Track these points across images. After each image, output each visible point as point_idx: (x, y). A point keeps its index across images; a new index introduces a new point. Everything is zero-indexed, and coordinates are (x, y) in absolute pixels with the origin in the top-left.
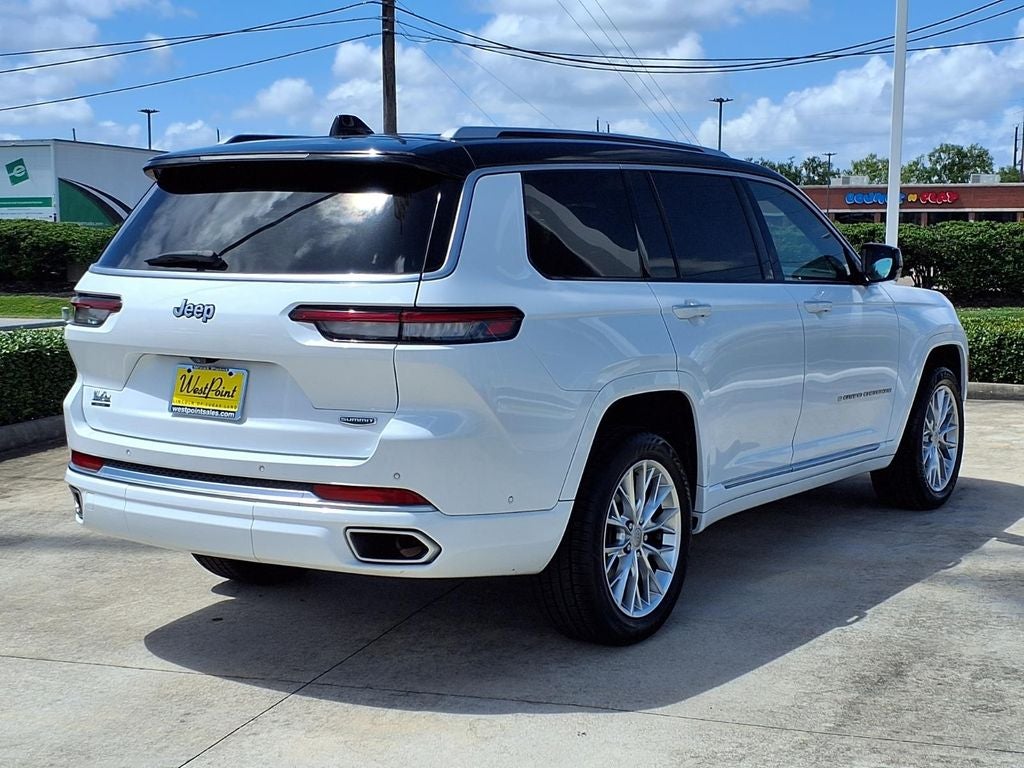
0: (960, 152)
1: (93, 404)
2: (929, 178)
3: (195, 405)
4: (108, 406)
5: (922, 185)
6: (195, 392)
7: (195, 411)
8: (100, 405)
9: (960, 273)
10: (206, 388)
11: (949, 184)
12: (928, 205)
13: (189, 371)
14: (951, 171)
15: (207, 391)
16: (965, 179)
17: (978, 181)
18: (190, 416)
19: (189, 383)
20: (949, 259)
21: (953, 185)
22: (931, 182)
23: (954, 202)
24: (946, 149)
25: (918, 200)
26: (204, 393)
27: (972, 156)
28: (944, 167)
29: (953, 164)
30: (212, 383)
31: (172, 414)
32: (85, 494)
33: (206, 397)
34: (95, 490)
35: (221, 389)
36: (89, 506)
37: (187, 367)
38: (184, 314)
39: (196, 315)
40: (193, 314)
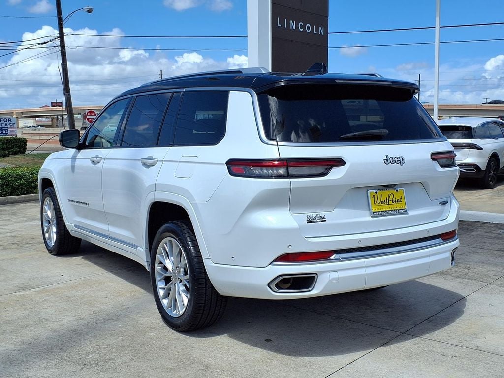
1: (308, 223)
3: (384, 210)
4: (326, 221)
6: (382, 203)
7: (386, 212)
8: (317, 222)
10: (387, 200)
13: (376, 193)
18: (384, 215)
19: (378, 199)
26: (386, 202)
30: (389, 197)
31: (372, 217)
32: (327, 274)
33: (388, 204)
34: (337, 269)
35: (394, 199)
36: (333, 279)
37: (374, 191)
38: (390, 162)
39: (397, 162)
40: (396, 162)
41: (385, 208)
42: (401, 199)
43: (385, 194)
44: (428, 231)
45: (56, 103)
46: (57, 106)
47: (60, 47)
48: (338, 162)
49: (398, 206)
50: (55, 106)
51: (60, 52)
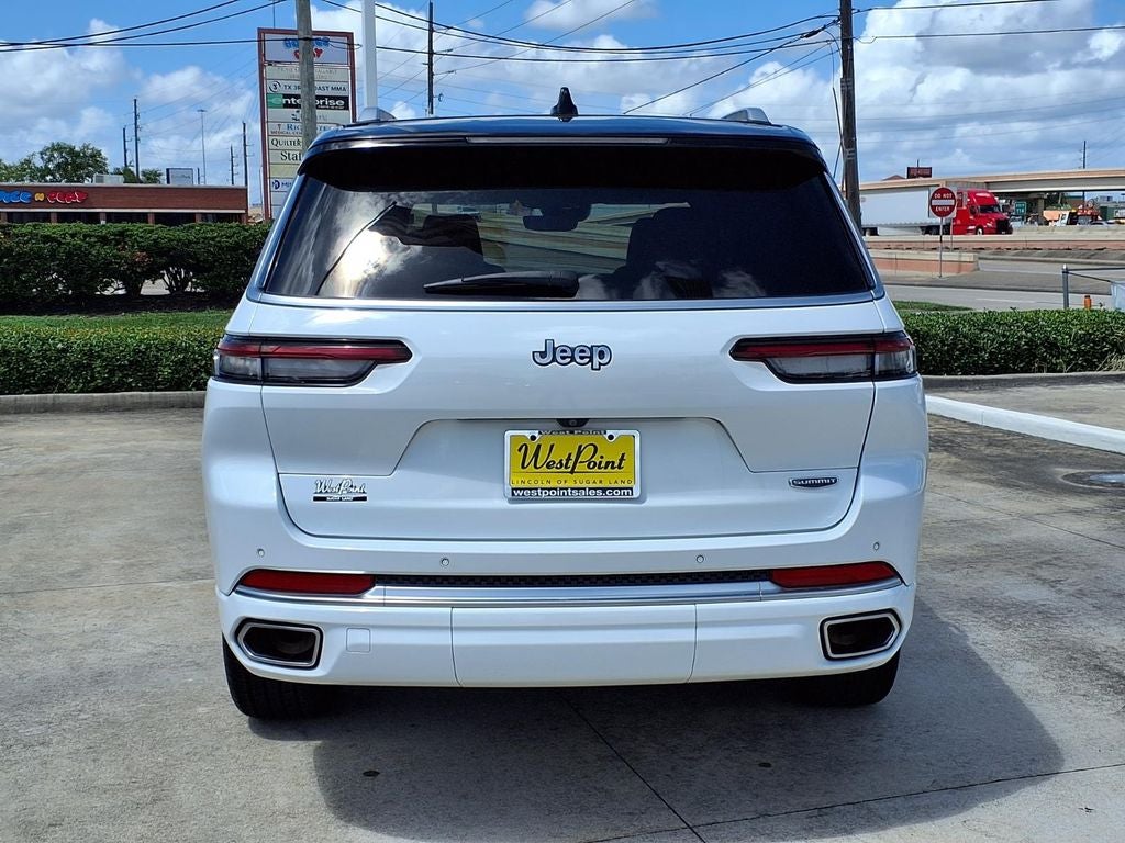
0: (71, 151)
1: (316, 499)
2: (43, 177)
3: (555, 485)
4: (364, 499)
5: (36, 183)
6: (548, 466)
7: (556, 493)
8: (342, 499)
9: (219, 275)
10: (569, 459)
11: (63, 183)
12: (56, 205)
13: (533, 438)
14: (65, 170)
15: (571, 464)
16: (80, 179)
17: (102, 182)
18: (552, 499)
19: (536, 455)
20: (206, 261)
21: (68, 184)
22: (46, 181)
23: (83, 201)
24: (59, 148)
25: (45, 199)
26: (565, 465)
27: (85, 156)
28: (58, 165)
29: (67, 163)
30: (579, 453)
31: (511, 501)
32: (342, 633)
33: (572, 472)
34: (371, 623)
35: (597, 459)
36: (357, 647)
37: (528, 434)
38: (554, 360)
39: (578, 360)
40: (573, 359)
41: (555, 479)
42: (622, 459)
43: (566, 445)
44: (700, 555)
45: (918, 168)
46: (918, 176)
47: (840, 42)
48: (394, 351)
49: (608, 478)
50: (914, 177)
51: (839, 54)
